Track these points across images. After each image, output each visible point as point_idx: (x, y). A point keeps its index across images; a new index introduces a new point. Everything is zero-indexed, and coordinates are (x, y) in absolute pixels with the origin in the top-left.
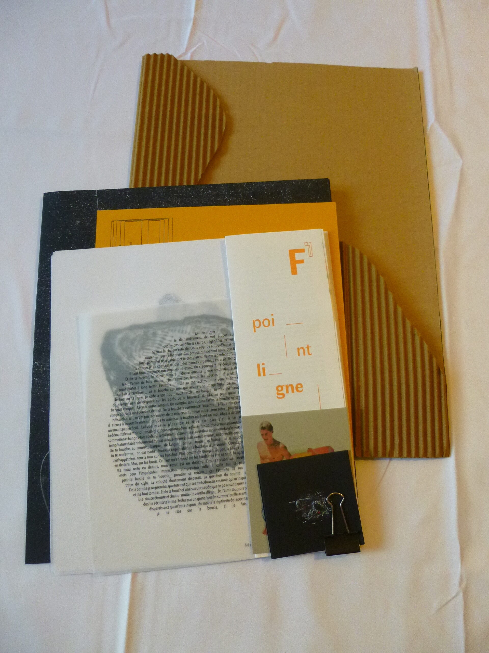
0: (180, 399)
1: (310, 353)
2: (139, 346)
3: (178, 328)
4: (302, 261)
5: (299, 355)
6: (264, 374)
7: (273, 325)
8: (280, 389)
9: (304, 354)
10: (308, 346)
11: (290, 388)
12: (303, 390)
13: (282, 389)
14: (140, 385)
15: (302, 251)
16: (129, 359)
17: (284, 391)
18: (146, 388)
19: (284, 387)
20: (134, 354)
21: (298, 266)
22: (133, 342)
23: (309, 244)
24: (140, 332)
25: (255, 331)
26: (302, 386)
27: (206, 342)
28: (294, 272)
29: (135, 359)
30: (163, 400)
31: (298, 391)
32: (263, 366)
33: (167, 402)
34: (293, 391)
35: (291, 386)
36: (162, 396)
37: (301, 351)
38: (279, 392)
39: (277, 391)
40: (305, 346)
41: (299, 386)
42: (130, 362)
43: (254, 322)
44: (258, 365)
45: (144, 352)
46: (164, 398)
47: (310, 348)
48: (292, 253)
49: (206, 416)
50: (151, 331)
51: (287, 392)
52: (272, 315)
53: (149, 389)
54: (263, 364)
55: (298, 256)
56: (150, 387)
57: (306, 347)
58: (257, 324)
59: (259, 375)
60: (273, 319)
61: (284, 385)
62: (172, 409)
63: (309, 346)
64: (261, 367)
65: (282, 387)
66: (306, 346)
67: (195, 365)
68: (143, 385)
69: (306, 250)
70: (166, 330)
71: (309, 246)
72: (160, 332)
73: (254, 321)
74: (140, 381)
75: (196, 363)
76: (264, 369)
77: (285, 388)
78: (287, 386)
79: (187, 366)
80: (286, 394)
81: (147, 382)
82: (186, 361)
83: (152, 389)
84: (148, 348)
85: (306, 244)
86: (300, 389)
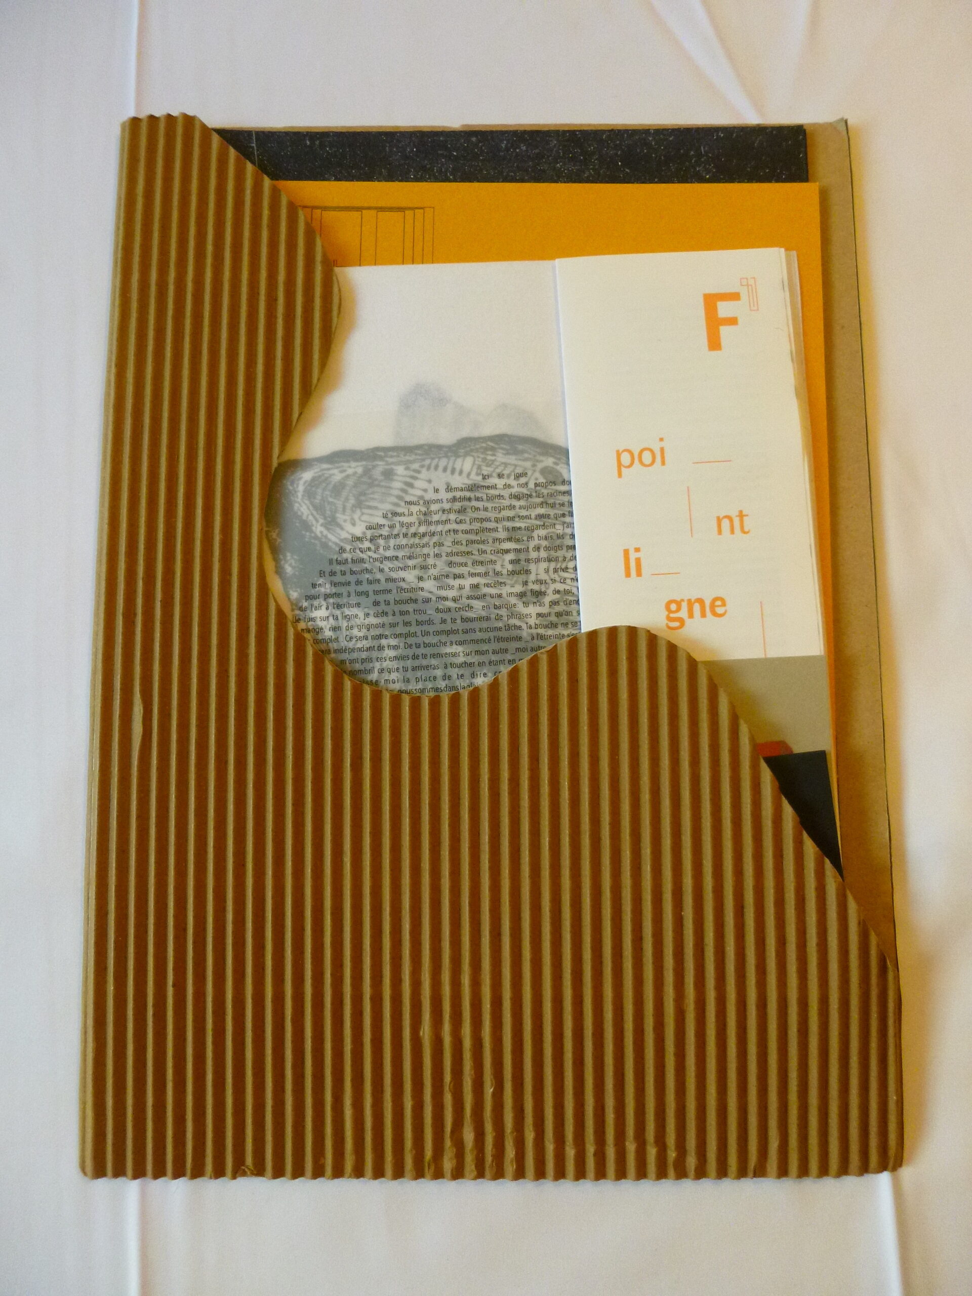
0: (444, 621)
1: (746, 529)
2: (352, 501)
3: (443, 463)
4: (733, 321)
5: (720, 532)
6: (639, 574)
7: (663, 463)
8: (673, 607)
9: (732, 531)
10: (741, 512)
11: (697, 607)
12: (726, 612)
13: (678, 609)
14: (352, 588)
15: (735, 297)
16: (328, 529)
17: (683, 613)
18: (366, 594)
19: (683, 603)
20: (340, 517)
21: (724, 331)
22: (338, 489)
23: (751, 282)
24: (355, 468)
25: (620, 475)
26: (724, 604)
27: (506, 495)
28: (714, 344)
29: (342, 529)
30: (407, 624)
31: (715, 614)
32: (638, 555)
33: (413, 629)
34: (703, 615)
35: (701, 601)
36: (402, 613)
37: (726, 524)
38: (672, 615)
39: (667, 613)
40: (734, 513)
41: (718, 603)
42: (330, 536)
43: (619, 454)
44: (626, 552)
45: (363, 514)
46: (407, 618)
47: (745, 518)
48: (711, 301)
49: (502, 662)
50: (381, 466)
51: (691, 615)
52: (661, 440)
53: (372, 597)
54: (637, 550)
55: (724, 309)
56: (376, 592)
57: (737, 516)
58: (626, 459)
59: (628, 574)
60: (662, 450)
61: (683, 600)
62: (426, 645)
63: (744, 513)
64: (633, 556)
65: (679, 604)
66: (738, 514)
67: (481, 546)
68: (360, 588)
69: (744, 297)
70: (416, 466)
71: (750, 287)
72: (400, 470)
73: (618, 451)
74: (352, 579)
75: (483, 542)
76: (638, 561)
77: (684, 605)
78: (689, 601)
79: (463, 548)
80: (688, 622)
81: (370, 582)
82: (461, 537)
83: (381, 598)
84: (371, 504)
85: (745, 282)
86: (720, 610)
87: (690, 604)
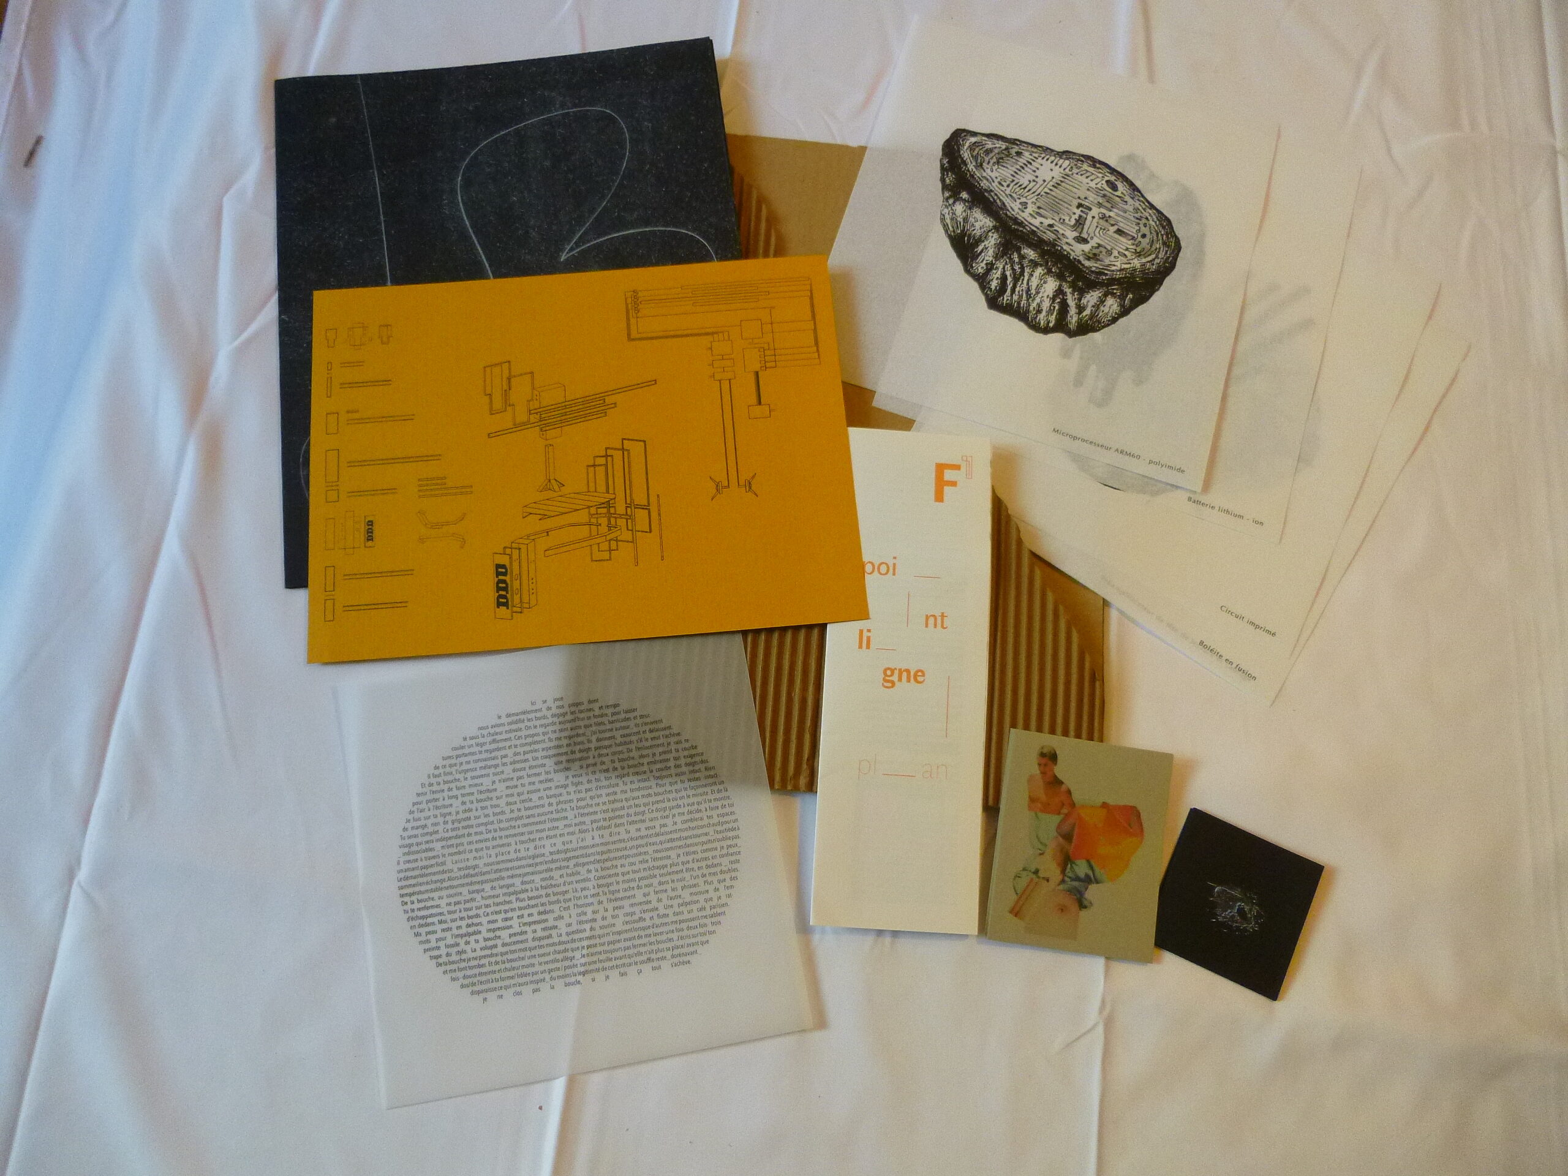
1: (945, 626)
4: (953, 484)
5: (927, 626)
6: (868, 647)
7: (894, 574)
8: (889, 673)
9: (935, 626)
10: (943, 614)
11: (905, 675)
12: (924, 680)
13: (892, 675)
15: (957, 467)
17: (895, 678)
19: (895, 671)
21: (947, 490)
23: (969, 459)
26: (923, 675)
28: (939, 497)
31: (916, 681)
32: (869, 634)
34: (909, 681)
35: (908, 671)
37: (931, 620)
38: (887, 678)
39: (884, 676)
40: (938, 614)
41: (920, 674)
44: (861, 632)
47: (945, 618)
48: (940, 468)
51: (900, 679)
52: (895, 558)
54: (869, 631)
55: (949, 475)
58: (869, 568)
59: (860, 647)
60: (894, 565)
61: (896, 669)
63: (945, 615)
64: (866, 634)
65: (893, 671)
66: (940, 615)
69: (963, 469)
71: (968, 462)
76: (869, 639)
77: (896, 672)
78: (900, 670)
80: (897, 684)
85: (965, 458)
86: (920, 679)
87: (901, 672)
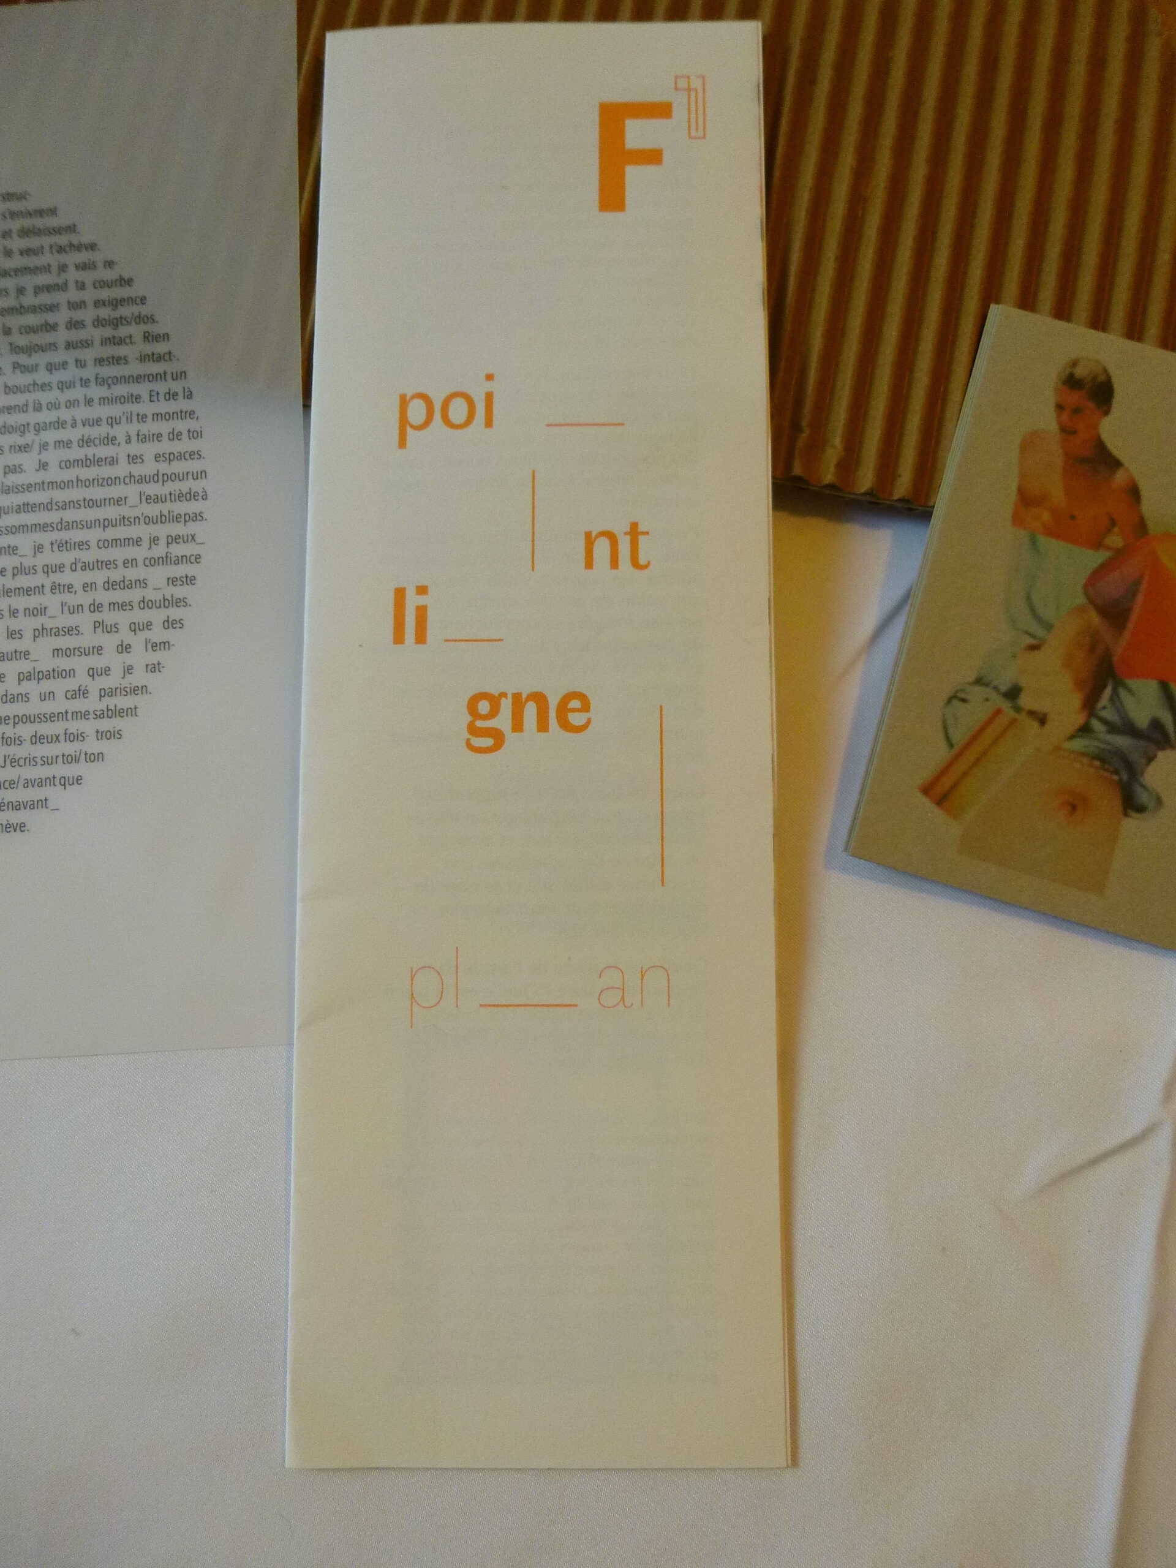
1: (642, 561)
4: (653, 157)
5: (589, 564)
6: (421, 637)
7: (489, 423)
8: (484, 707)
9: (614, 563)
10: (634, 526)
11: (531, 710)
12: (589, 721)
13: (494, 712)
15: (662, 110)
17: (503, 721)
19: (503, 700)
21: (633, 174)
23: (696, 83)
25: (402, 443)
26: (586, 707)
28: (612, 198)
31: (566, 725)
32: (421, 600)
34: (543, 726)
35: (539, 698)
37: (602, 548)
38: (479, 724)
39: (470, 718)
40: (620, 528)
41: (575, 704)
43: (404, 402)
44: (400, 594)
47: (641, 538)
48: (613, 116)
51: (518, 725)
52: (490, 377)
54: (422, 590)
55: (638, 134)
57: (626, 533)
58: (417, 412)
59: (399, 637)
60: (489, 397)
61: (504, 695)
63: (641, 529)
64: (412, 601)
65: (495, 701)
66: (628, 529)
69: (679, 112)
71: (693, 94)
73: (402, 397)
76: (421, 612)
77: (506, 705)
78: (517, 697)
80: (510, 737)
85: (682, 83)
86: (576, 719)
87: (518, 703)
